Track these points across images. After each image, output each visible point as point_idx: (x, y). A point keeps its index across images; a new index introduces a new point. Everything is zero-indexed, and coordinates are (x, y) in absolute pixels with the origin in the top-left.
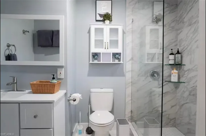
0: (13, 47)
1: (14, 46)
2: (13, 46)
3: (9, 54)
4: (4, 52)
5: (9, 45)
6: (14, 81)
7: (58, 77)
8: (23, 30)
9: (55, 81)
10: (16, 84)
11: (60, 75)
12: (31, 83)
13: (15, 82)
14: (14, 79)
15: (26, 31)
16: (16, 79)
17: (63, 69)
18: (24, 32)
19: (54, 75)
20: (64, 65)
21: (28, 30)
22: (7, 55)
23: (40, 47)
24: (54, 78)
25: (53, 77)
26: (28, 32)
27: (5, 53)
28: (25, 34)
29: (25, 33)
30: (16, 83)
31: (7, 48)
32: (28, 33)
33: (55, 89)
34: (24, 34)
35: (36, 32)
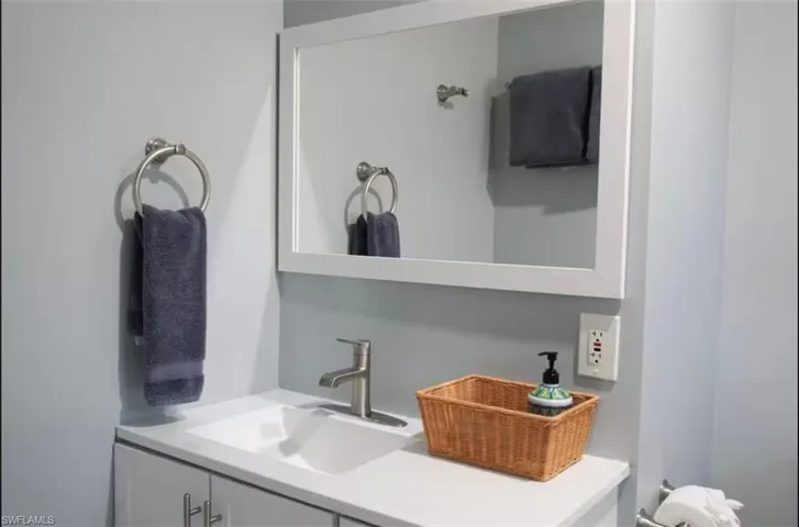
0: (386, 177)
1: (386, 172)
2: (382, 173)
3: (361, 217)
4: (344, 205)
5: (365, 168)
6: (358, 365)
7: (583, 370)
8: (442, 87)
9: (556, 397)
10: (364, 381)
11: (592, 359)
12: (422, 392)
13: (363, 369)
14: (358, 356)
15: (454, 91)
16: (369, 355)
17: (618, 318)
18: (444, 95)
19: (552, 357)
20: (622, 296)
21: (459, 85)
22: (355, 222)
23: (522, 168)
24: (551, 377)
25: (548, 367)
26: (463, 93)
27: (349, 211)
28: (450, 106)
29: (450, 99)
30: (367, 374)
31: (359, 183)
32: (460, 97)
33: (550, 456)
34: (446, 107)
35: (504, 90)
